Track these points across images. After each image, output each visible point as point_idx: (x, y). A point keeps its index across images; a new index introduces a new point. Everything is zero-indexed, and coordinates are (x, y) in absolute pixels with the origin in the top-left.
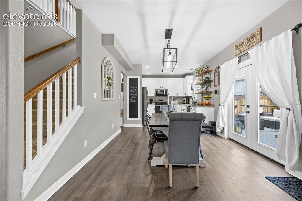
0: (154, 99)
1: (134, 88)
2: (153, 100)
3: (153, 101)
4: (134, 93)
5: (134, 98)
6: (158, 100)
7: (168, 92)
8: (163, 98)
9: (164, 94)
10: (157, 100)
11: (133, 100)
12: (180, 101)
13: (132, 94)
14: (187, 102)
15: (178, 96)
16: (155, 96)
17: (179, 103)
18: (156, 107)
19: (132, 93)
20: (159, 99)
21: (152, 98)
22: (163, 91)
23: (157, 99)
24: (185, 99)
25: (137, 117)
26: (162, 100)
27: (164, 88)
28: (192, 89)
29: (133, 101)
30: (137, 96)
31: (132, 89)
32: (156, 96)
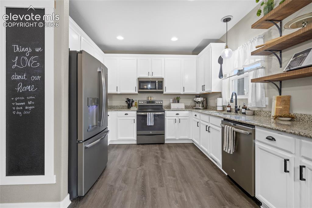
0: (136, 99)
1: (28, 50)
2: (133, 101)
3: (134, 104)
4: (29, 71)
5: (27, 93)
6: (143, 101)
7: (165, 84)
8: (154, 98)
9: (155, 89)
10: (141, 101)
11: (26, 101)
12: (190, 102)
13: (19, 77)
14: (203, 107)
15: (186, 92)
16: (137, 93)
17: (187, 108)
18: (138, 116)
19: (20, 72)
20: (146, 99)
21: (131, 96)
22: (155, 82)
23: (143, 99)
24: (200, 99)
25: (41, 172)
26: (153, 102)
27: (157, 75)
28: (221, 75)
29: (24, 106)
30: (40, 85)
31: (20, 54)
32: (139, 92)
